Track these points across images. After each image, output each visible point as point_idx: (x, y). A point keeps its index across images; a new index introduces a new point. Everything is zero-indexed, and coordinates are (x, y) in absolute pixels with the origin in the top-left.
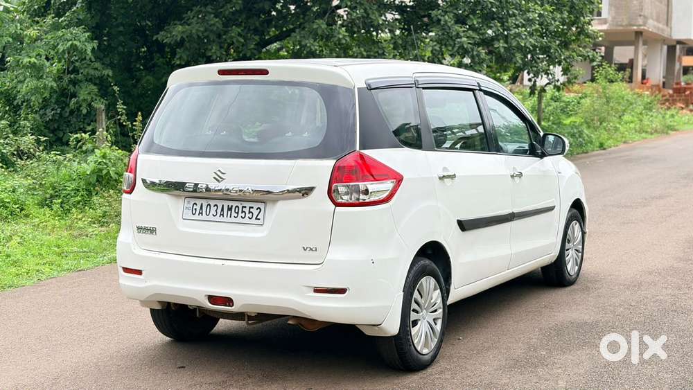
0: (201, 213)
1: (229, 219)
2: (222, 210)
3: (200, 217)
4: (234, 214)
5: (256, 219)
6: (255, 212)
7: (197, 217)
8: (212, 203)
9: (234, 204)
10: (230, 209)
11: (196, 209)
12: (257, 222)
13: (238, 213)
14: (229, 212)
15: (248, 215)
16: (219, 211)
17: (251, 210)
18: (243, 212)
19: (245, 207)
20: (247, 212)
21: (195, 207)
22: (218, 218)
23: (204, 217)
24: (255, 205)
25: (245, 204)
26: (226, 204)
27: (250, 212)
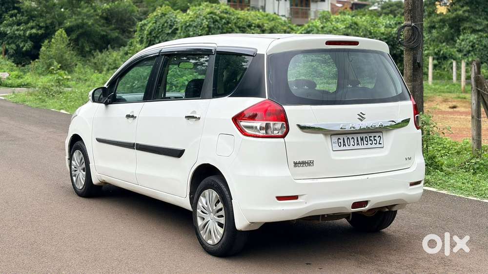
0: (344, 145)
1: (363, 147)
2: (358, 141)
3: (345, 148)
4: (365, 143)
5: (379, 144)
6: (378, 139)
7: (342, 148)
8: (350, 136)
9: (364, 136)
10: (362, 139)
11: (340, 142)
12: (380, 146)
13: (367, 141)
14: (362, 142)
15: (374, 142)
16: (356, 141)
17: (375, 138)
18: (370, 140)
19: (371, 137)
20: (373, 140)
21: (339, 141)
22: (356, 147)
23: (347, 147)
24: (377, 135)
25: (370, 135)
26: (359, 136)
27: (375, 140)
